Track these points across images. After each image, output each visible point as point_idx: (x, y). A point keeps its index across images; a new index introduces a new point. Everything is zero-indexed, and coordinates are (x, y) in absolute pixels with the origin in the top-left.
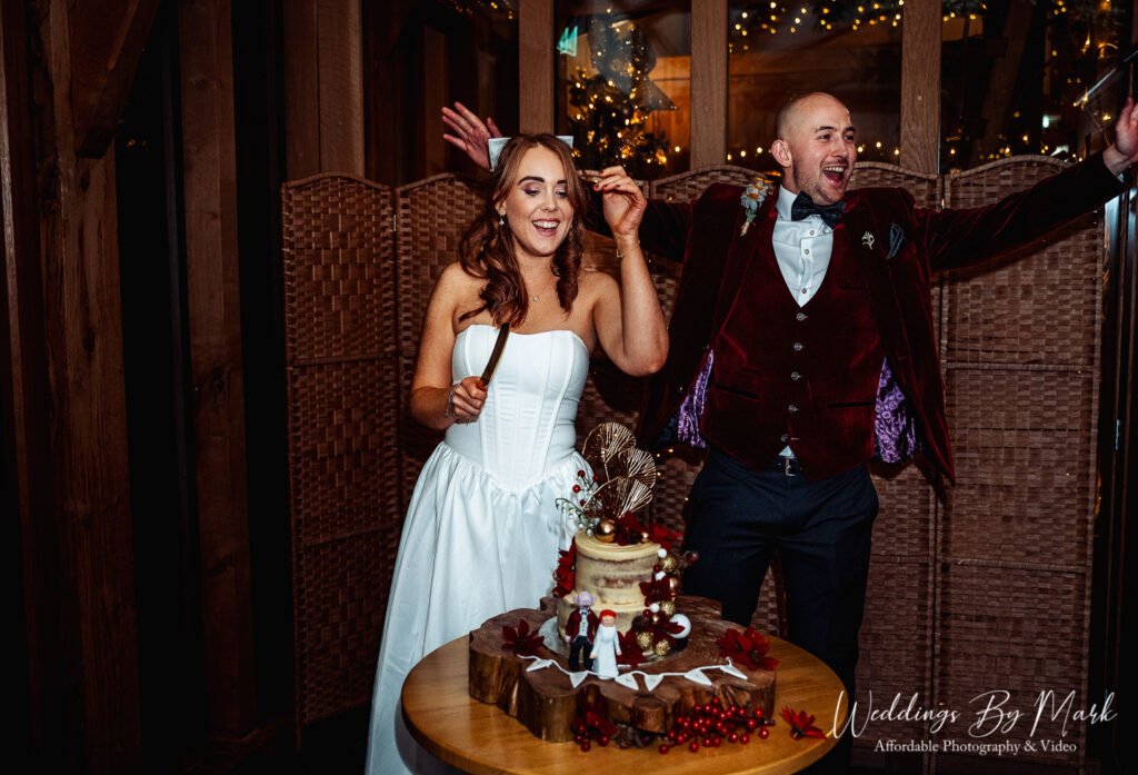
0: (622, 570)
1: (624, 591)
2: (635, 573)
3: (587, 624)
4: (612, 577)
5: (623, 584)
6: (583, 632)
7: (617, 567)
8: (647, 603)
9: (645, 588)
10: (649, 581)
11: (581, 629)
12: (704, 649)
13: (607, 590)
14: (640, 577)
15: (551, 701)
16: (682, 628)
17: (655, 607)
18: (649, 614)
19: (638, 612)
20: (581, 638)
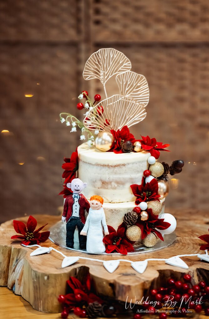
0: (116, 173)
1: (117, 191)
2: (127, 176)
3: (78, 207)
4: (107, 180)
5: (116, 185)
6: (76, 213)
7: (112, 169)
8: (137, 203)
9: (135, 189)
10: (139, 183)
11: (74, 211)
12: (189, 244)
13: (103, 191)
14: (131, 179)
15: (46, 278)
16: (167, 225)
17: (144, 205)
18: (138, 211)
19: (129, 209)
20: (75, 219)
